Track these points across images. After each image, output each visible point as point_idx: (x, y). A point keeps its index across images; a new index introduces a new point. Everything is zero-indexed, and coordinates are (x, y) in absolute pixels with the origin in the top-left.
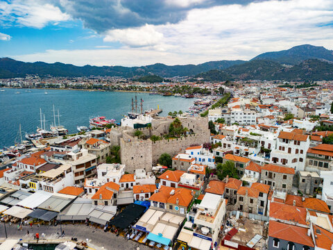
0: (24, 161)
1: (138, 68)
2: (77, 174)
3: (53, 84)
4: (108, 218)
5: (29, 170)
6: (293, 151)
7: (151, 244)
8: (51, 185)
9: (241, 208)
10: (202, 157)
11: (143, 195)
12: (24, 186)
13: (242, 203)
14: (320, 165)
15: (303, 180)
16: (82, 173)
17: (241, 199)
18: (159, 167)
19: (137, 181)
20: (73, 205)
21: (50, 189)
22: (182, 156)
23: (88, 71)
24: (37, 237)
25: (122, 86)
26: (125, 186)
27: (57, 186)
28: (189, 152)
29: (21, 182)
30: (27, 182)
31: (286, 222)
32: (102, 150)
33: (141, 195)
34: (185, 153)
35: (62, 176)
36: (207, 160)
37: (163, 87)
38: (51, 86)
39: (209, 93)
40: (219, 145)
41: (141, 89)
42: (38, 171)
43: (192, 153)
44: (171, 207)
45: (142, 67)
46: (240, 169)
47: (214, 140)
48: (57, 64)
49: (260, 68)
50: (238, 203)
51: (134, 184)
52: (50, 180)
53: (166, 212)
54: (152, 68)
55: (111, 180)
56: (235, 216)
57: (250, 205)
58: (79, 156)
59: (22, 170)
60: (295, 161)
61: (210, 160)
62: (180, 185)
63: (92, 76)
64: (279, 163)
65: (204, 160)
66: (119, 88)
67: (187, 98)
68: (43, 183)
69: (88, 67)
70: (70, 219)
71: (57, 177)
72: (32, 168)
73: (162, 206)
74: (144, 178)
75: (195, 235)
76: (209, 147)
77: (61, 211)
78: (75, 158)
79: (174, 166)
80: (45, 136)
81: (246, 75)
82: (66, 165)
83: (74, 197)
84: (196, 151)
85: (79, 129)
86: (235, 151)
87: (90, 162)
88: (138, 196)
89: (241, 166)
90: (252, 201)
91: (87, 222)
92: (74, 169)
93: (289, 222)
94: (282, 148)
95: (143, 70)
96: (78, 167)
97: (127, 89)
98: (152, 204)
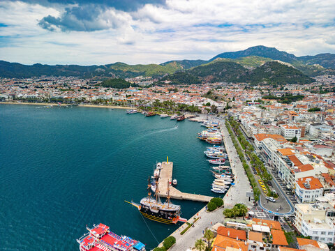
25: (88, 99)
39: (200, 112)
49: (225, 70)
66: (85, 102)
67: (178, 120)
69: (38, 65)
81: (211, 77)
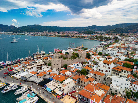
0: (24, 63)
1: (85, 27)
2: (37, 68)
3: (51, 35)
4: (39, 81)
5: (25, 65)
6: (107, 68)
7: (47, 91)
8: (28, 70)
9: (82, 85)
10: (78, 66)
11: (53, 77)
12: (23, 70)
13: (82, 83)
14: (116, 74)
15: (108, 79)
16: (39, 68)
17: (82, 82)
18: (63, 68)
19: (53, 72)
20: (32, 77)
21: (28, 72)
22: (71, 66)
23: (66, 29)
24: (20, 84)
25: (75, 36)
26: (49, 73)
27: (30, 71)
28: (74, 64)
29: (22, 69)
30: (23, 69)
31: (88, 90)
32: (48, 61)
33: (52, 77)
34: (72, 64)
35: (32, 68)
36: (79, 68)
37: (91, 36)
38: (50, 35)
39: (111, 39)
40: (87, 63)
41: (82, 37)
42: (27, 66)
43: (75, 65)
44: (57, 81)
45: (87, 27)
46: (88, 72)
47: (86, 61)
48: (55, 27)
50: (81, 83)
51: (52, 73)
52: (28, 69)
53: (56, 83)
54: (91, 28)
55: (45, 71)
56: (78, 87)
57: (84, 84)
58: (39, 62)
59: (23, 65)
60: (106, 71)
61: (80, 68)
62: (65, 75)
63: (66, 31)
64: (101, 71)
65: (78, 68)
66: (74, 36)
67: (99, 41)
68: (27, 70)
69: (65, 27)
70: (30, 80)
71: (31, 68)
72: (26, 65)
73: (55, 81)
74: (55, 71)
75: (59, 90)
76: (83, 63)
77: (28, 78)
78: (38, 63)
79: (68, 69)
80: (38, 54)
81: (135, 30)
82: (35, 65)
83: (33, 75)
84: (76, 64)
85: (50, 53)
86: (90, 66)
87: (42, 65)
88: (51, 77)
89: (89, 71)
90: (85, 83)
91: (34, 82)
92: (36, 66)
93: (88, 91)
94: (104, 66)
95: (87, 28)
96: (38, 66)
97: (77, 37)
98: (53, 80)
